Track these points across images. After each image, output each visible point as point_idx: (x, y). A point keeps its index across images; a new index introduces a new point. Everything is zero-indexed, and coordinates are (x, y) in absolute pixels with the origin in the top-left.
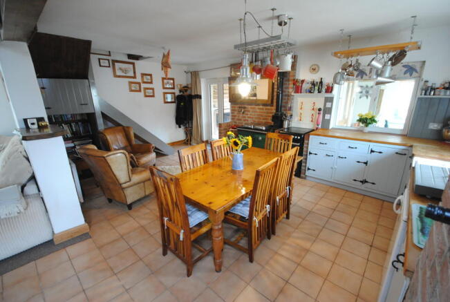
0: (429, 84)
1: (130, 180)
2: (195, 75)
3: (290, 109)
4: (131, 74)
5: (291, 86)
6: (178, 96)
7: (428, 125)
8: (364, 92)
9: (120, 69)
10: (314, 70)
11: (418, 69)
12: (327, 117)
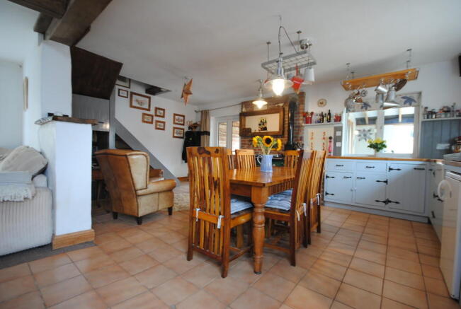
0: (429, 110)
1: (147, 188)
2: (205, 114)
3: (302, 139)
4: (146, 106)
5: (302, 118)
6: (187, 132)
7: (436, 146)
8: (362, 136)
9: (137, 101)
10: (322, 103)
11: (416, 99)
12: (338, 144)
